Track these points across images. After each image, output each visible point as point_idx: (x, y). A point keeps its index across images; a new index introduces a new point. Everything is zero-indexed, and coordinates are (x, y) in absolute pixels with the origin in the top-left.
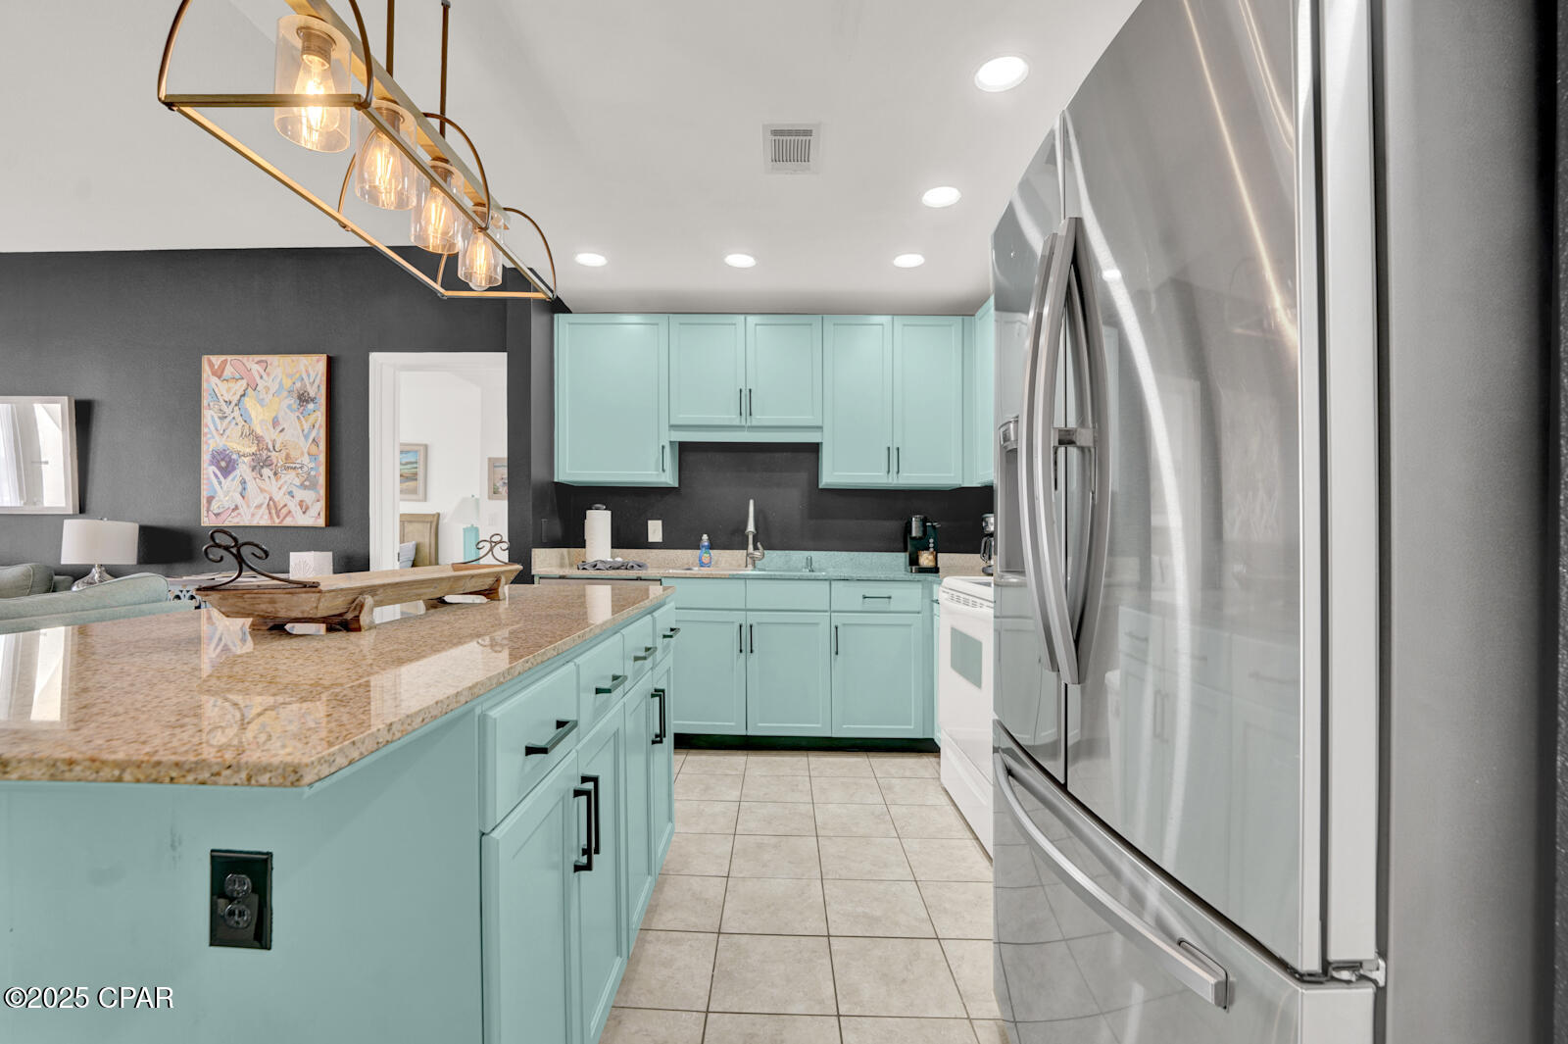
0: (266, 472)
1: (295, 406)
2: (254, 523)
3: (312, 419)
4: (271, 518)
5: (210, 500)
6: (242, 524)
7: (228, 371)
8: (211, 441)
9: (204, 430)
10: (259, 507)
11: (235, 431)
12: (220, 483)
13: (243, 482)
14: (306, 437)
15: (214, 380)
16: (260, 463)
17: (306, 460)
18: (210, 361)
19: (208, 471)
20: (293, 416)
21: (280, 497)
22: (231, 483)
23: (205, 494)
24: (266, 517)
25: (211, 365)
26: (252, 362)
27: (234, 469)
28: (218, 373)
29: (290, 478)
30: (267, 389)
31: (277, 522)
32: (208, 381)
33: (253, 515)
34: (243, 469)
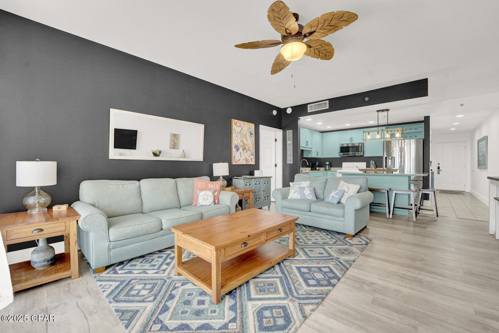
0: (245, 151)
1: (250, 135)
2: (243, 164)
3: (252, 138)
4: (246, 162)
5: (234, 157)
6: (241, 164)
7: (238, 124)
8: (235, 142)
9: (233, 139)
10: (244, 160)
11: (239, 140)
12: (236, 153)
13: (241, 153)
14: (252, 143)
15: (235, 126)
16: (244, 149)
17: (252, 148)
18: (234, 121)
19: (234, 150)
20: (249, 138)
21: (248, 158)
22: (238, 153)
23: (233, 156)
24: (245, 162)
25: (234, 122)
26: (242, 122)
27: (239, 150)
28: (236, 124)
29: (249, 153)
30: (245, 130)
31: (247, 164)
32: (234, 126)
33: (243, 162)
34: (241, 150)
